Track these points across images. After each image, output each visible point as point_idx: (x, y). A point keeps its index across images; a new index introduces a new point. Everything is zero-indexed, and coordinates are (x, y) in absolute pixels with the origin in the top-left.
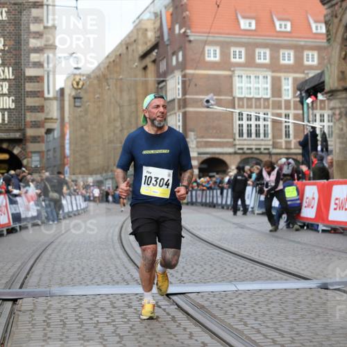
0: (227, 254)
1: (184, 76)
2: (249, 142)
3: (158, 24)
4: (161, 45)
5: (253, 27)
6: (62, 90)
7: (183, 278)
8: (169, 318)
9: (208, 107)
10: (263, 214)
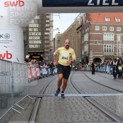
0: (101, 85)
1: (89, 35)
2: (108, 53)
3: (82, 20)
4: (82, 26)
5: (109, 21)
6: (54, 39)
7: (89, 92)
8: (85, 103)
9: (96, 43)
10: (112, 74)
